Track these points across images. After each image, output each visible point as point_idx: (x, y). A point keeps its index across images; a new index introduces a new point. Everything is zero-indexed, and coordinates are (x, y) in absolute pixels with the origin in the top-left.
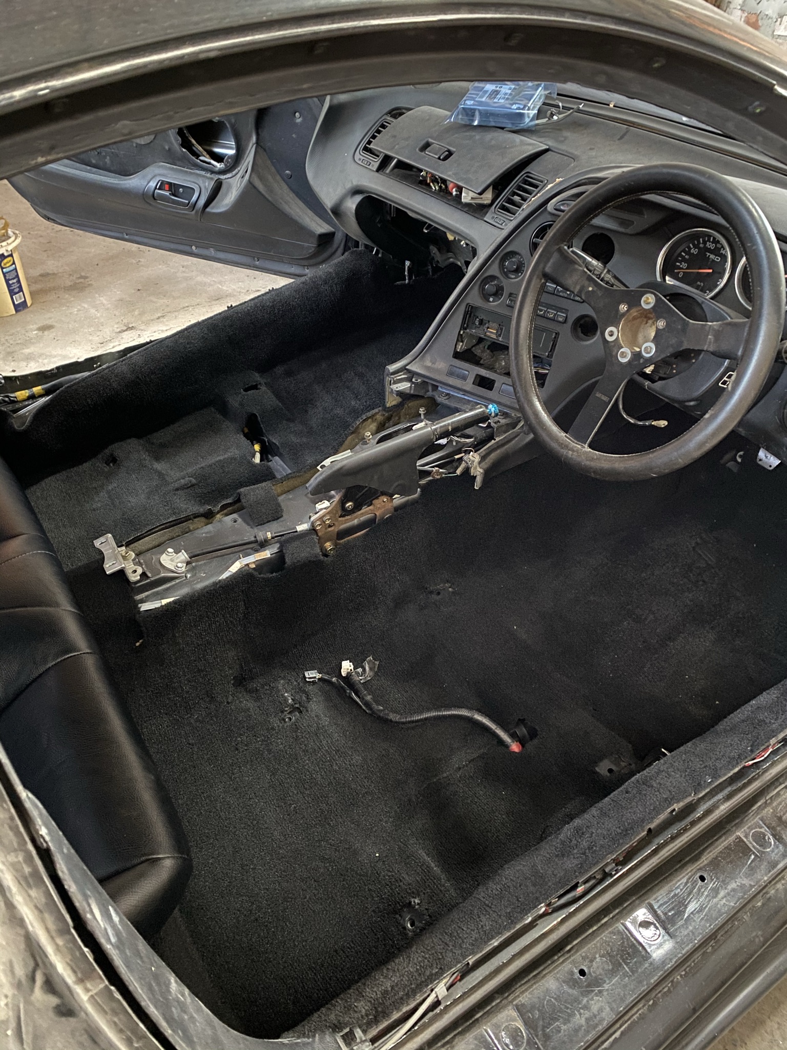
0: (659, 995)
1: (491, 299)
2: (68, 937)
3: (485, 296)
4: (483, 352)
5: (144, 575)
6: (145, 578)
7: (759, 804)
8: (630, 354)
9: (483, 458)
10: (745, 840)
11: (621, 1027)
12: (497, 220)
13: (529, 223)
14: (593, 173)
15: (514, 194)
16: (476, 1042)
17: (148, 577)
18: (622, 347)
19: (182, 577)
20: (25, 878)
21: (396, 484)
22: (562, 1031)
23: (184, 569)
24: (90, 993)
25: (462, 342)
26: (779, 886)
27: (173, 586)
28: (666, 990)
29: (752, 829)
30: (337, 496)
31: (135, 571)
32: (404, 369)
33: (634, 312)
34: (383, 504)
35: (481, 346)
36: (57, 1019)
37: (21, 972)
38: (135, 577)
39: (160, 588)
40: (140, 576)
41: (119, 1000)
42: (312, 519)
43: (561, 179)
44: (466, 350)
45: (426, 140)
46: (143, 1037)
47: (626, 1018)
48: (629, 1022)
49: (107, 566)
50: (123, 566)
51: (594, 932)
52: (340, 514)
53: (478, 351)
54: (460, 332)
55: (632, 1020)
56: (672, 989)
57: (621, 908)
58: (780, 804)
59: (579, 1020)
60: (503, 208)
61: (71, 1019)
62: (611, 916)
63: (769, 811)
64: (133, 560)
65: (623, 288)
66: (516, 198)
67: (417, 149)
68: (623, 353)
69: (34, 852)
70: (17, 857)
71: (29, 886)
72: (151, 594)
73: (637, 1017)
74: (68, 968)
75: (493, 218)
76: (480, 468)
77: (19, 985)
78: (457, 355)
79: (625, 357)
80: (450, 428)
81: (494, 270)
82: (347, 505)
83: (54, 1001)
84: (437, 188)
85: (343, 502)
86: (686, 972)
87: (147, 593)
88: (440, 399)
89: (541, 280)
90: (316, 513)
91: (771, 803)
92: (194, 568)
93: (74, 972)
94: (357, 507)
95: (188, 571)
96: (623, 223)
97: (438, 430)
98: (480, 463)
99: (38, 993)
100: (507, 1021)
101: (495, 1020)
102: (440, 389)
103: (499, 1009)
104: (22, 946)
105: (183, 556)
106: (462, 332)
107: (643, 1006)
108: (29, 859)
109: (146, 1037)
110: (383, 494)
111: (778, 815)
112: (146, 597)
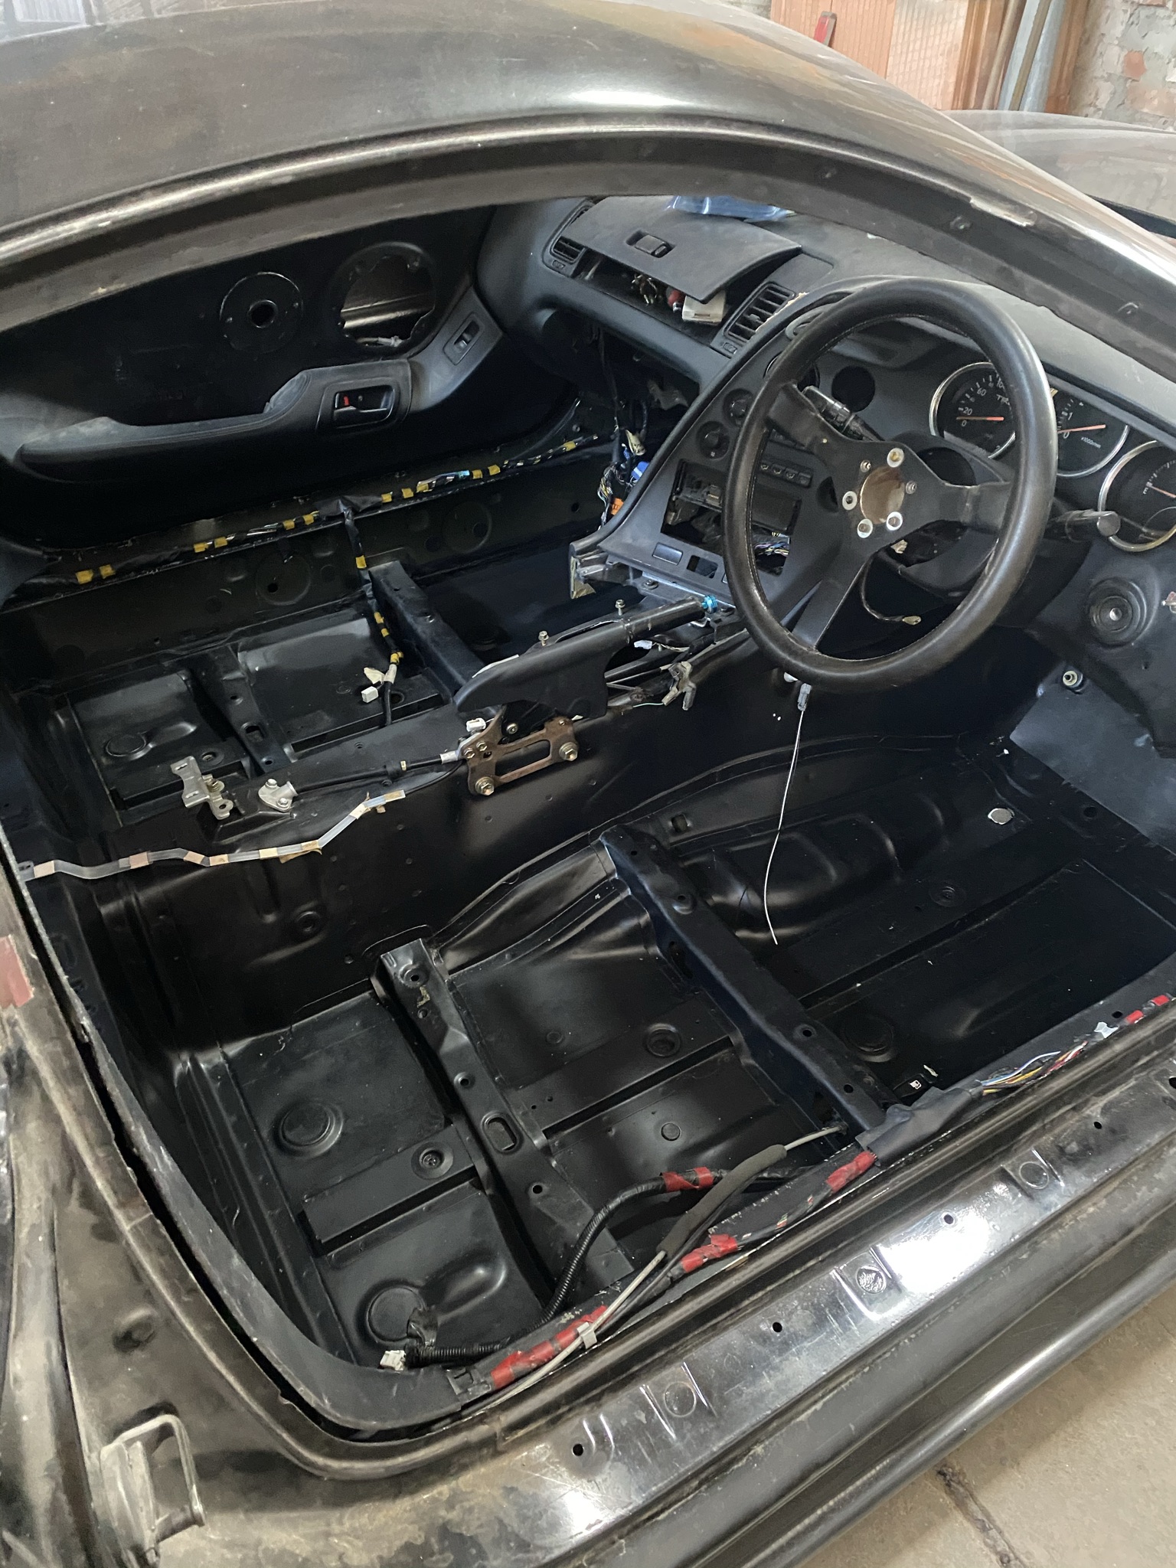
0: (879, 1361)
1: (713, 454)
2: (108, 1147)
3: (705, 449)
4: (706, 526)
5: (235, 811)
6: (236, 816)
7: (1034, 1128)
8: (872, 528)
9: (696, 669)
10: (1012, 1174)
11: (823, 1397)
12: (727, 347)
13: (763, 351)
14: (845, 287)
15: (751, 311)
16: (631, 1402)
17: (240, 815)
18: (864, 518)
19: (286, 817)
20: (64, 1073)
21: (576, 700)
22: (744, 1395)
23: (288, 806)
24: (134, 1223)
25: (676, 512)
26: (1055, 1236)
27: (275, 827)
28: (887, 1355)
29: (1022, 1162)
30: (496, 714)
31: (224, 806)
32: (593, 548)
33: (880, 473)
34: (560, 728)
35: (705, 517)
36: (94, 1240)
37: (55, 1176)
38: (223, 813)
39: (256, 831)
40: (231, 812)
41: (165, 1237)
42: (462, 744)
43: (805, 294)
44: (682, 523)
45: (637, 230)
46: (192, 1291)
47: (831, 1385)
48: (835, 1392)
49: (187, 797)
50: (208, 797)
51: (795, 1277)
52: (499, 738)
53: (699, 525)
54: (671, 497)
55: (839, 1389)
56: (896, 1355)
57: (835, 1250)
58: (1065, 1130)
59: (767, 1382)
60: (736, 330)
61: (111, 1245)
62: (820, 1258)
63: (1047, 1139)
64: (222, 792)
65: (875, 440)
66: (754, 317)
67: (625, 242)
68: (862, 525)
69: (74, 1045)
70: (55, 1046)
71: (69, 1084)
72: (244, 837)
73: (846, 1387)
74: (109, 1187)
75: (721, 344)
76: (693, 682)
77: (54, 1191)
78: (667, 530)
79: (866, 531)
80: (650, 626)
81: (716, 414)
82: (509, 727)
83: (91, 1218)
84: (652, 301)
85: (503, 723)
86: (917, 1335)
87: (238, 836)
88: (644, 589)
89: (763, 428)
90: (467, 737)
91: (1050, 1130)
92: (302, 805)
93: (115, 1193)
94: (523, 732)
95: (294, 810)
96: (883, 353)
97: (634, 629)
98: (691, 674)
99: (74, 1205)
100: (673, 1379)
101: (656, 1378)
102: (644, 575)
103: (663, 1363)
104: (59, 1146)
105: (289, 789)
106: (674, 499)
107: (856, 1373)
108: (68, 1053)
109: (196, 1290)
110: (559, 714)
111: (1061, 1145)
112: (239, 840)
